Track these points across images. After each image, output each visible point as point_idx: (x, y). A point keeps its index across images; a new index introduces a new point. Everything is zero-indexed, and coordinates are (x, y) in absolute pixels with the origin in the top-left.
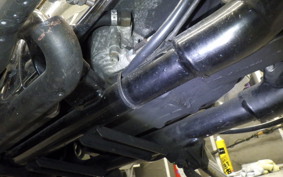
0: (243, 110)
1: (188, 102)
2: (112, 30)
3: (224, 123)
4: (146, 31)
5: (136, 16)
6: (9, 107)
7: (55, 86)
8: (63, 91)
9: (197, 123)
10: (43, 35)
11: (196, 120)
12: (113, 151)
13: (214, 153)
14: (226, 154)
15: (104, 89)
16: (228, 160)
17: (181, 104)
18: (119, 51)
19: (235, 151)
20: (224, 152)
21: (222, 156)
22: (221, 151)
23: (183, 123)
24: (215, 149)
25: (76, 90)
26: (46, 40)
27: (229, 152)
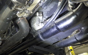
0: (75, 40)
1: (59, 38)
2: (37, 18)
3: (70, 43)
4: (47, 17)
5: (44, 13)
6: (8, 41)
7: (22, 35)
8: (24, 36)
9: (62, 43)
10: (19, 22)
11: (62, 42)
12: (38, 52)
13: (69, 51)
14: (73, 51)
15: (35, 35)
16: (74, 53)
17: (57, 38)
18: (39, 24)
19: (75, 50)
20: (72, 51)
21: (72, 52)
22: (71, 50)
23: (58, 43)
24: (69, 49)
25: (27, 36)
26: (20, 23)
27: (74, 50)
